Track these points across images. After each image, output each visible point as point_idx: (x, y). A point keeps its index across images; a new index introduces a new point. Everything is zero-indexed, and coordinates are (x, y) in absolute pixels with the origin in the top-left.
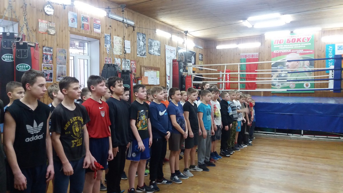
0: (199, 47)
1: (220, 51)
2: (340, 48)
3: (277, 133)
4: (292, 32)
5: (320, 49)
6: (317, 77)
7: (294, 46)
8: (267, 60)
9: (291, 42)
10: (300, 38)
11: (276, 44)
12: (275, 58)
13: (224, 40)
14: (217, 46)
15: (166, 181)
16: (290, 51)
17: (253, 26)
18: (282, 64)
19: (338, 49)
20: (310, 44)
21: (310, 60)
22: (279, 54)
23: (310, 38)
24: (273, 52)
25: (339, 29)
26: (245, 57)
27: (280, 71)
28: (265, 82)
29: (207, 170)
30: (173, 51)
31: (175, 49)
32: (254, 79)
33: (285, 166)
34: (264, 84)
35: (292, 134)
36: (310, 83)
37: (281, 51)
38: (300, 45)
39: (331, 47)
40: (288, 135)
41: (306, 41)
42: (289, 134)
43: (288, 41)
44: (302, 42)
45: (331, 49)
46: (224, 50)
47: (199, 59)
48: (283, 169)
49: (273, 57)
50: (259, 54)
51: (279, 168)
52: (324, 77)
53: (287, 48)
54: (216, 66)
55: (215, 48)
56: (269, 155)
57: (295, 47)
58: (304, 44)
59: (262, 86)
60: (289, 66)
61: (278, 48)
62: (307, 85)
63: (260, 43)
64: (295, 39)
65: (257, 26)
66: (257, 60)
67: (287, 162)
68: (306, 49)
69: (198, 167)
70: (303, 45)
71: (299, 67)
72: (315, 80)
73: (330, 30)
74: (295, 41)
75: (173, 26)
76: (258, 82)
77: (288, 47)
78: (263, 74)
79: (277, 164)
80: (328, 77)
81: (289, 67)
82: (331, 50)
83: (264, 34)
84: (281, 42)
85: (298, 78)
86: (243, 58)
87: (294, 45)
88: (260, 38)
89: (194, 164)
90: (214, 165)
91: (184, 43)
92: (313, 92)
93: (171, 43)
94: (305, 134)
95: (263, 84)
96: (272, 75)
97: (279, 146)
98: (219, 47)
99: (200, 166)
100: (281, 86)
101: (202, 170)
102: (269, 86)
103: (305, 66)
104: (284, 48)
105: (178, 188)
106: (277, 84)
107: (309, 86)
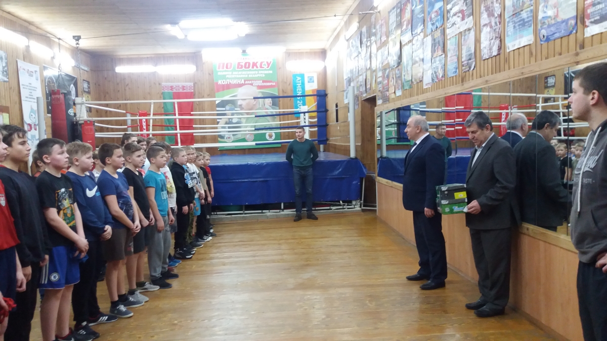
0: (83, 67)
1: (123, 78)
2: (311, 79)
3: (246, 212)
4: (244, 52)
5: (285, 81)
6: (283, 124)
7: (248, 75)
8: (209, 96)
9: (243, 68)
10: (257, 62)
11: (221, 70)
12: (221, 93)
13: (130, 57)
14: (116, 66)
15: (107, 317)
16: (243, 82)
17: (186, 36)
18: (233, 103)
19: (309, 82)
20: (271, 72)
21: (273, 97)
22: (228, 87)
23: (271, 62)
24: (217, 83)
25: (309, 51)
26: (171, 90)
27: (230, 114)
28: (208, 132)
29: (168, 286)
30: (34, 72)
31: (37, 68)
32: (191, 128)
33: (279, 257)
34: (206, 135)
35: (268, 211)
36: (275, 133)
37: (229, 81)
38: (257, 72)
39: (299, 78)
40: (262, 213)
41: (266, 67)
42: (264, 211)
43: (239, 66)
44: (259, 68)
45: (299, 81)
46: (130, 75)
47: (84, 91)
48: (279, 262)
49: (218, 91)
50: (194, 84)
51: (273, 261)
52: (293, 123)
53: (238, 76)
54: (118, 104)
55: (114, 70)
56: (250, 245)
57: (250, 76)
58: (263, 72)
59: (203, 139)
60: (243, 106)
61: (224, 77)
62: (271, 136)
63: (195, 67)
64: (249, 63)
65: (193, 37)
66: (191, 95)
67: (279, 251)
68: (265, 80)
69: (150, 284)
70: (262, 74)
71: (258, 107)
72: (281, 128)
73: (296, 52)
74: (249, 67)
75: (30, 23)
76: (197, 133)
77: (240, 75)
78: (203, 119)
79: (267, 255)
80: (298, 123)
81: (243, 108)
82: (299, 83)
83: (200, 52)
84: (229, 67)
85: (257, 125)
86: (166, 91)
87: (248, 73)
88: (194, 57)
89: (143, 279)
90: (176, 276)
91: (53, 58)
92: (279, 145)
93: (27, 57)
94: (286, 208)
95: (204, 136)
96: (218, 120)
97: (256, 231)
98: (120, 69)
99: (154, 281)
100: (233, 138)
101: (157, 288)
102: (215, 139)
103: (267, 106)
104: (233, 76)
105: (132, 324)
106: (227, 135)
107: (274, 137)
